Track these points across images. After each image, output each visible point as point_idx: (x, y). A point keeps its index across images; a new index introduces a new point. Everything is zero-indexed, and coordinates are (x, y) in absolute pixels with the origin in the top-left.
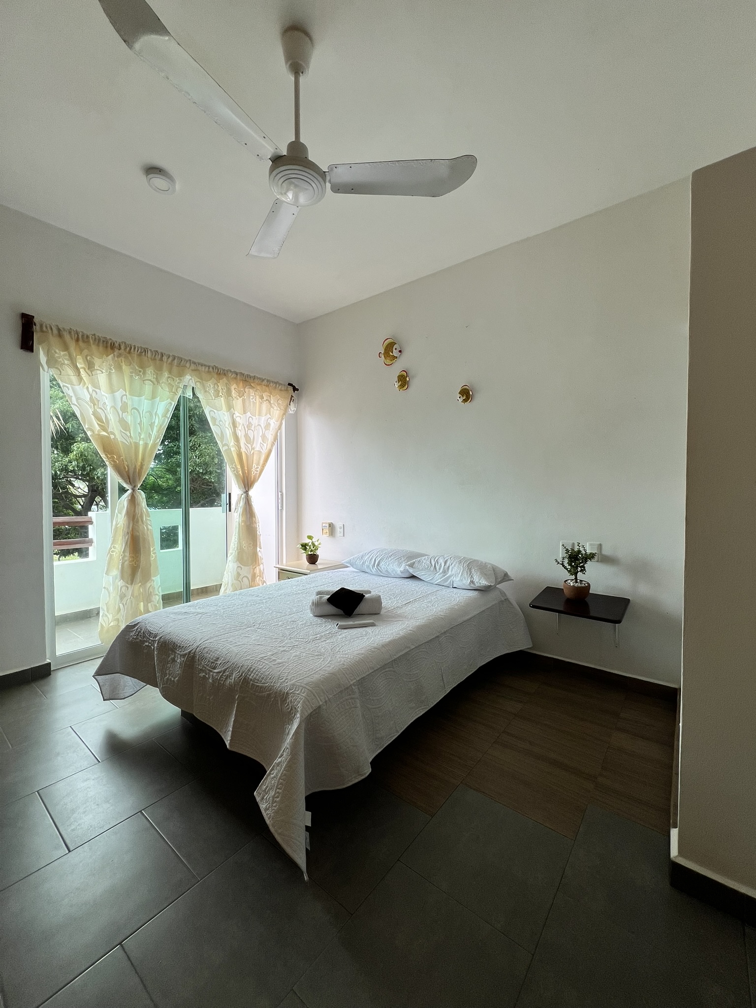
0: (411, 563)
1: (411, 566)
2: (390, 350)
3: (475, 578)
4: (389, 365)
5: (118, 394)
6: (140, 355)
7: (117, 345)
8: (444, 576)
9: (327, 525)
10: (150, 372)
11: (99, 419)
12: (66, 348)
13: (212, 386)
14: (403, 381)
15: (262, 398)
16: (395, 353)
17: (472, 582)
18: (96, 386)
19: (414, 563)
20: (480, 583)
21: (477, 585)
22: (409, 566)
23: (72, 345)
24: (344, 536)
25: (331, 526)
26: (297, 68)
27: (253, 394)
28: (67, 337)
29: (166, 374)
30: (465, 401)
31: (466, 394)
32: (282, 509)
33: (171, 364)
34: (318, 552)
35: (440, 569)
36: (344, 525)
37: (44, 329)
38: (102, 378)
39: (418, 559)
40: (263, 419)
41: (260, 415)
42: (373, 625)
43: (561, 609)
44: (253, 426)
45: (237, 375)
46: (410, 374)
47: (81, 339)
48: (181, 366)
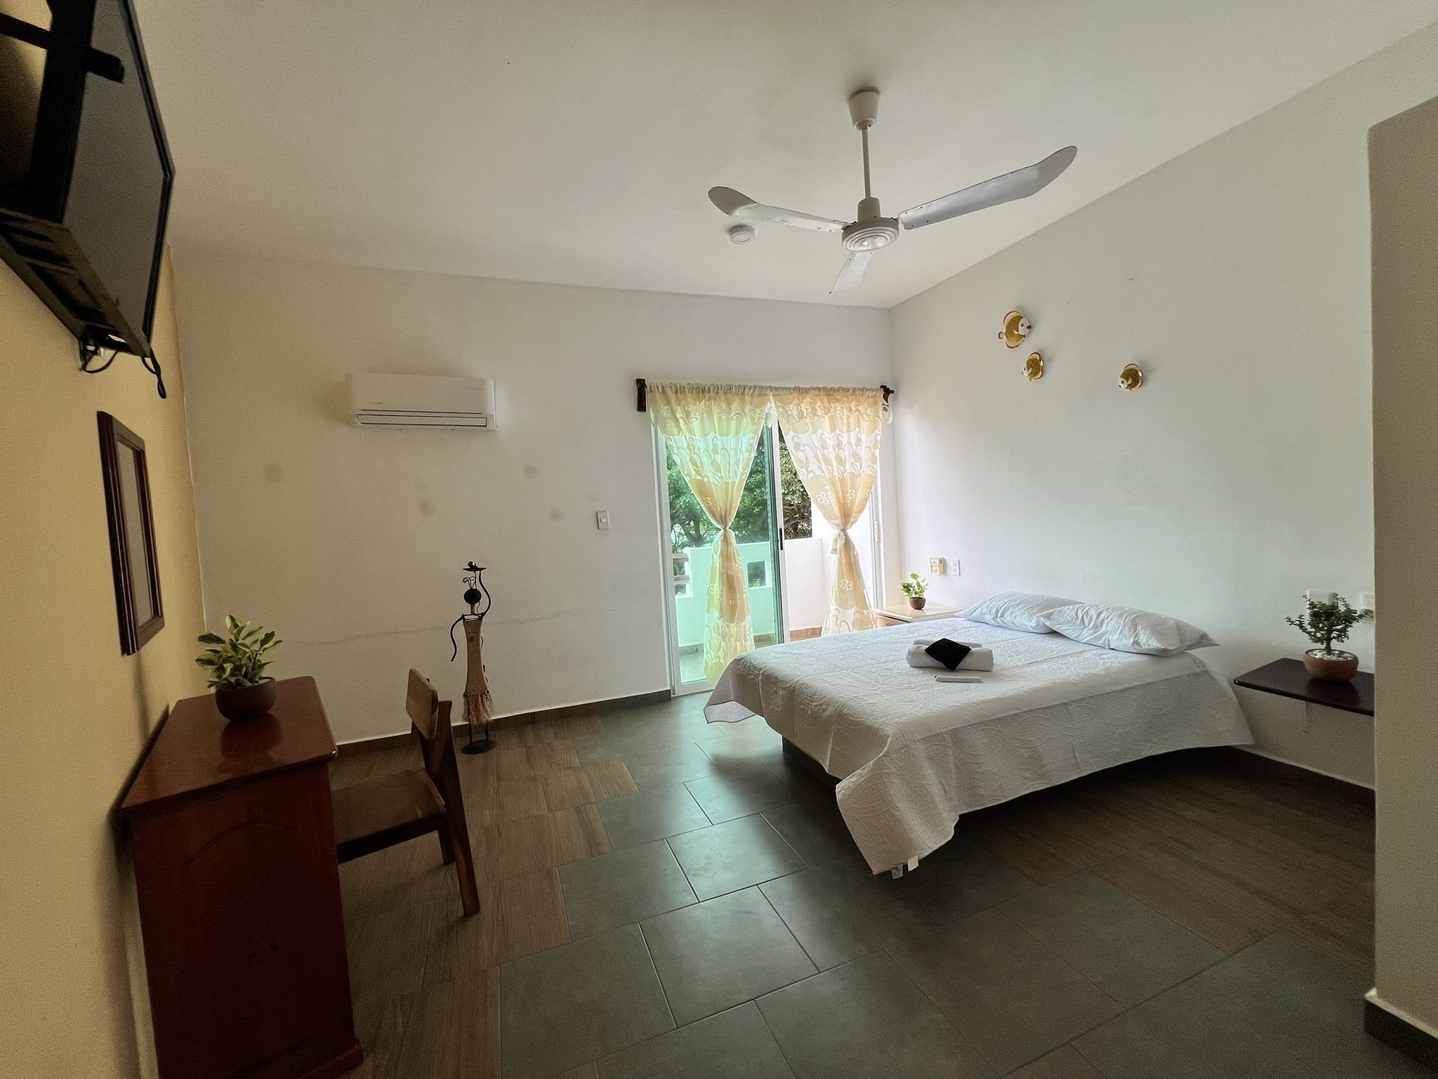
0: (1047, 614)
1: (1048, 617)
2: (1015, 327)
3: (1141, 637)
4: (1014, 347)
5: (710, 437)
6: (725, 393)
7: (707, 389)
8: (1096, 633)
9: (937, 561)
10: (735, 406)
12: (668, 403)
13: (795, 408)
14: (1036, 367)
15: (850, 410)
16: (1022, 330)
17: (1136, 643)
18: (692, 433)
19: (1053, 613)
20: (1149, 645)
21: (1144, 647)
22: (1044, 617)
23: (672, 398)
24: (960, 575)
25: (943, 562)
26: (863, 125)
27: (840, 408)
28: (669, 392)
29: (748, 407)
30: (1131, 386)
31: (1133, 377)
32: (879, 542)
33: (752, 395)
34: (925, 595)
35: (1089, 623)
36: (959, 561)
37: (653, 389)
38: (697, 424)
39: (1059, 609)
40: (853, 434)
41: (849, 431)
43: (1302, 693)
44: (843, 445)
45: (820, 391)
46: (1046, 357)
47: (679, 390)
48: (762, 395)
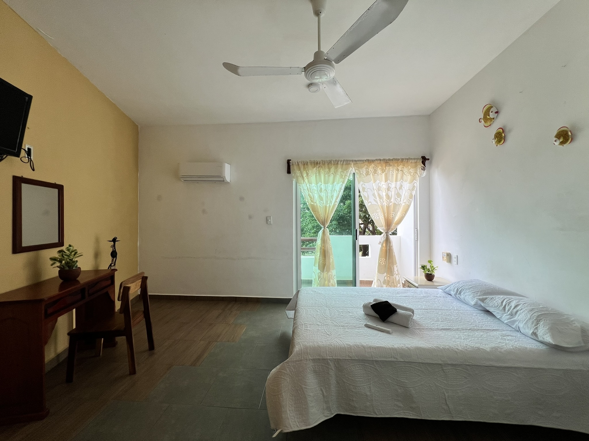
1: (483, 300)
3: (539, 331)
4: (488, 126)
5: (319, 185)
6: (328, 164)
7: (319, 162)
8: (511, 318)
9: (446, 254)
10: (333, 170)
11: (311, 197)
12: (300, 169)
13: (365, 170)
14: (500, 137)
15: (398, 170)
17: (534, 334)
18: (310, 183)
20: (543, 338)
22: (480, 300)
23: (302, 168)
24: (457, 264)
25: (449, 255)
27: (392, 170)
28: (300, 165)
29: (340, 170)
30: (562, 143)
31: (564, 137)
32: (417, 240)
33: (342, 164)
34: (434, 273)
36: (457, 256)
37: (293, 164)
38: (313, 178)
40: (398, 183)
41: (396, 181)
42: (388, 332)
44: (391, 189)
45: (381, 160)
47: (305, 164)
48: (348, 164)
